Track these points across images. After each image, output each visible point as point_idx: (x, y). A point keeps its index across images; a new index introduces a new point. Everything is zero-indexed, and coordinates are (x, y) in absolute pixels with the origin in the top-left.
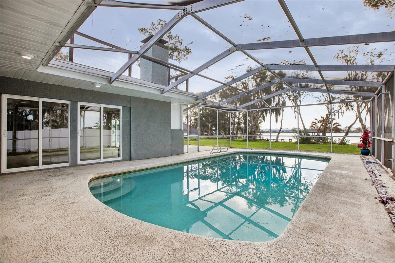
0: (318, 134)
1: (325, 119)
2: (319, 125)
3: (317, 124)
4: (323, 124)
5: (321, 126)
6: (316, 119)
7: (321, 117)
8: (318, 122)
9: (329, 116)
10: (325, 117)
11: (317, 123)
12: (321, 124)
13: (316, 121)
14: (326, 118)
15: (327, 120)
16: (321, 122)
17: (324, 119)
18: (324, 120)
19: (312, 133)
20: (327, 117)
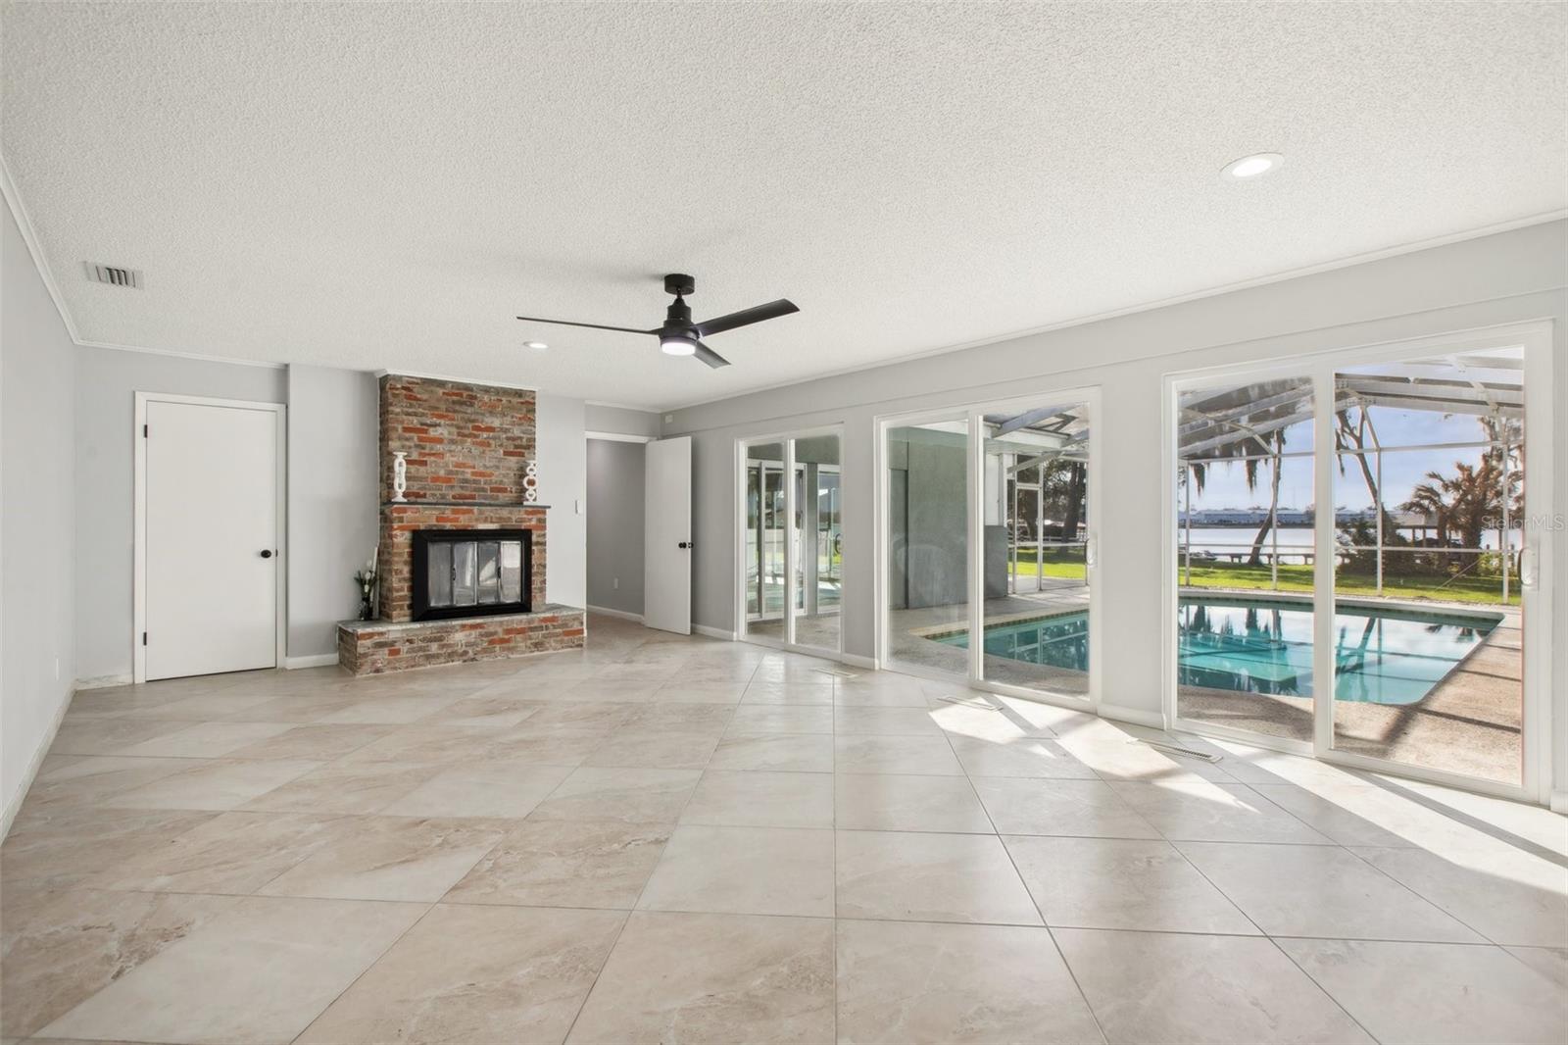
0: (1441, 533)
1: (1479, 475)
2: (1449, 499)
3: (1438, 495)
4: (1469, 497)
5: (1459, 501)
6: (1434, 476)
7: (1461, 467)
8: (1446, 487)
9: (1494, 463)
10: (1478, 466)
11: (1441, 491)
12: (1458, 497)
13: (1436, 485)
14: (1481, 472)
15: (1486, 477)
16: (1456, 486)
17: (1474, 474)
18: (1471, 479)
19: (1411, 531)
20: (1488, 470)
